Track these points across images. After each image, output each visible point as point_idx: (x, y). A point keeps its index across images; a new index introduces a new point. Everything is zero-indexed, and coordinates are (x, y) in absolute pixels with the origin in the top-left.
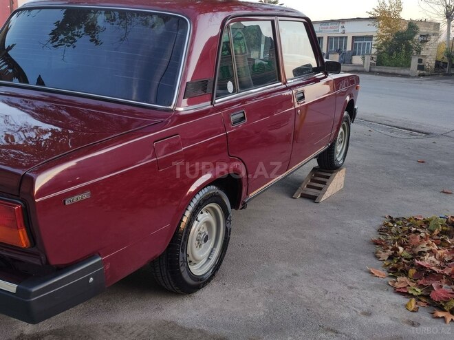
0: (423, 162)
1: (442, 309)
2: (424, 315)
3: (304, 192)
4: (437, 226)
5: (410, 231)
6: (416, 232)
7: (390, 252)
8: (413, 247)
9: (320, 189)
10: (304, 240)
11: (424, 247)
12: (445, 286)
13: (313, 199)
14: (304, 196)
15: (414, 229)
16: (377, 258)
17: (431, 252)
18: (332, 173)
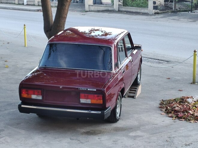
0: (169, 79)
1: (181, 118)
2: (177, 120)
3: (128, 95)
4: (178, 100)
5: (170, 103)
6: (172, 103)
7: (165, 109)
8: (172, 106)
9: (135, 93)
10: (137, 109)
11: (175, 105)
12: (182, 114)
13: (133, 97)
14: (129, 97)
15: (171, 102)
16: (162, 111)
17: (177, 106)
18: (137, 86)
